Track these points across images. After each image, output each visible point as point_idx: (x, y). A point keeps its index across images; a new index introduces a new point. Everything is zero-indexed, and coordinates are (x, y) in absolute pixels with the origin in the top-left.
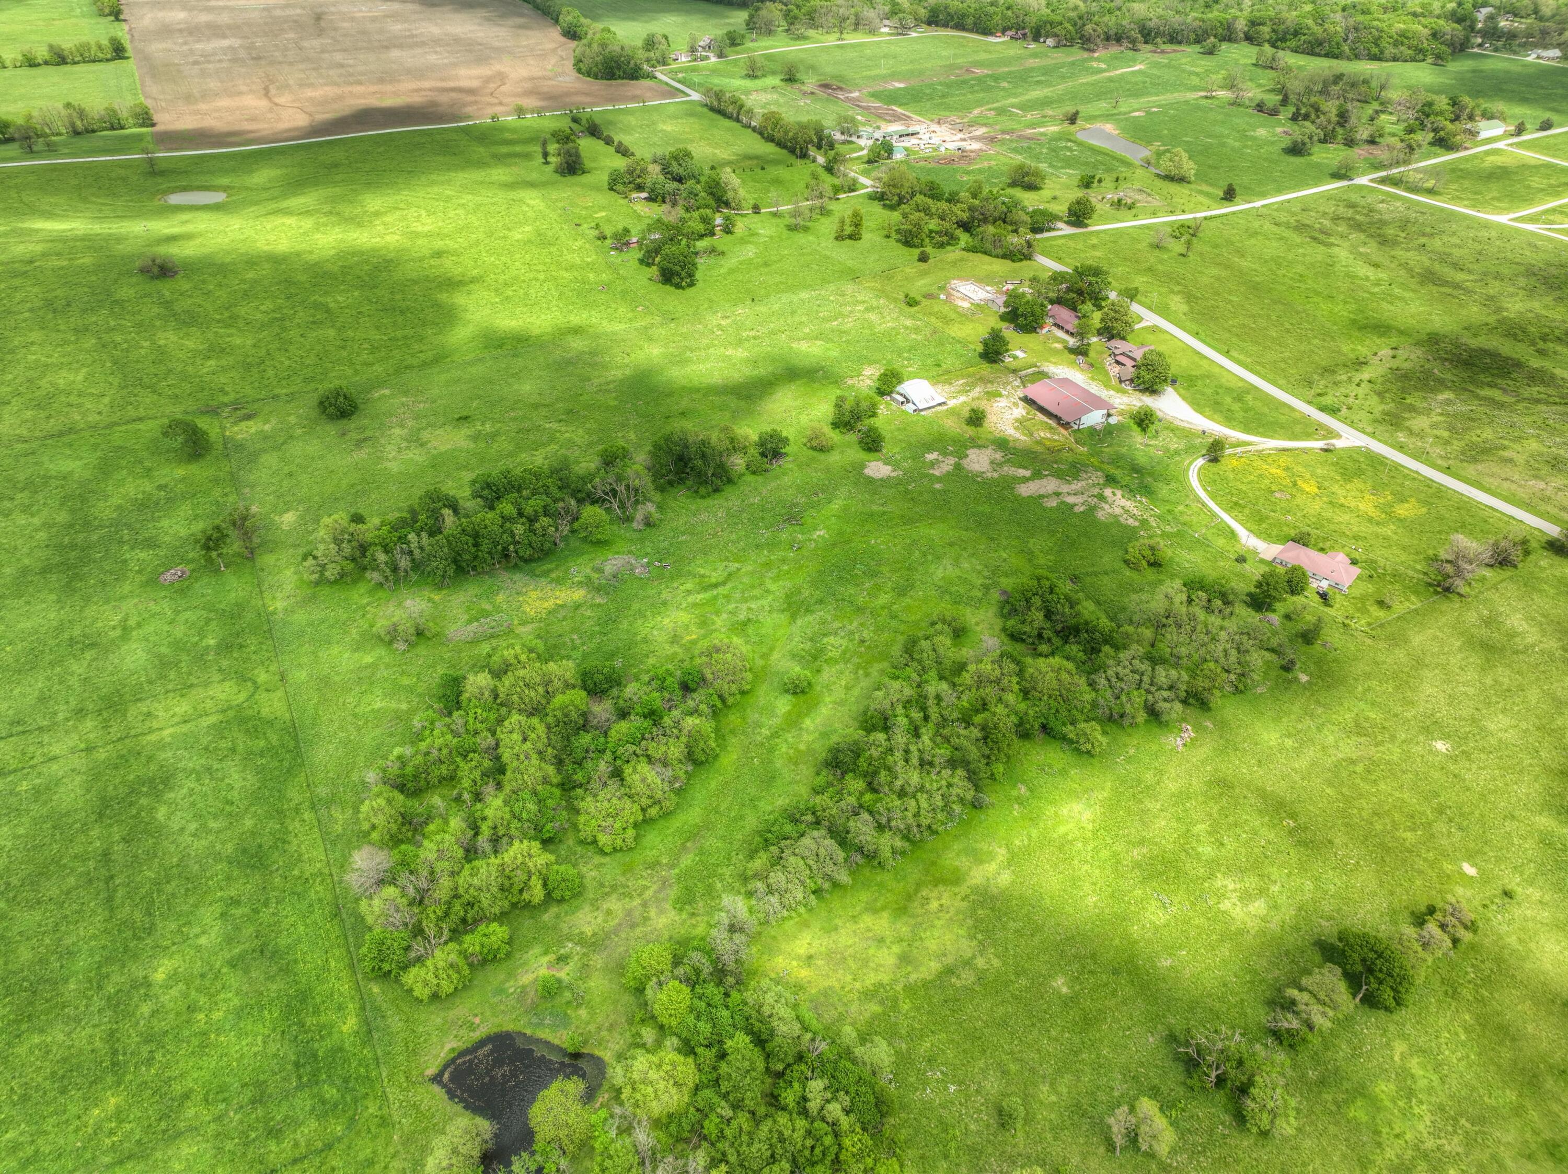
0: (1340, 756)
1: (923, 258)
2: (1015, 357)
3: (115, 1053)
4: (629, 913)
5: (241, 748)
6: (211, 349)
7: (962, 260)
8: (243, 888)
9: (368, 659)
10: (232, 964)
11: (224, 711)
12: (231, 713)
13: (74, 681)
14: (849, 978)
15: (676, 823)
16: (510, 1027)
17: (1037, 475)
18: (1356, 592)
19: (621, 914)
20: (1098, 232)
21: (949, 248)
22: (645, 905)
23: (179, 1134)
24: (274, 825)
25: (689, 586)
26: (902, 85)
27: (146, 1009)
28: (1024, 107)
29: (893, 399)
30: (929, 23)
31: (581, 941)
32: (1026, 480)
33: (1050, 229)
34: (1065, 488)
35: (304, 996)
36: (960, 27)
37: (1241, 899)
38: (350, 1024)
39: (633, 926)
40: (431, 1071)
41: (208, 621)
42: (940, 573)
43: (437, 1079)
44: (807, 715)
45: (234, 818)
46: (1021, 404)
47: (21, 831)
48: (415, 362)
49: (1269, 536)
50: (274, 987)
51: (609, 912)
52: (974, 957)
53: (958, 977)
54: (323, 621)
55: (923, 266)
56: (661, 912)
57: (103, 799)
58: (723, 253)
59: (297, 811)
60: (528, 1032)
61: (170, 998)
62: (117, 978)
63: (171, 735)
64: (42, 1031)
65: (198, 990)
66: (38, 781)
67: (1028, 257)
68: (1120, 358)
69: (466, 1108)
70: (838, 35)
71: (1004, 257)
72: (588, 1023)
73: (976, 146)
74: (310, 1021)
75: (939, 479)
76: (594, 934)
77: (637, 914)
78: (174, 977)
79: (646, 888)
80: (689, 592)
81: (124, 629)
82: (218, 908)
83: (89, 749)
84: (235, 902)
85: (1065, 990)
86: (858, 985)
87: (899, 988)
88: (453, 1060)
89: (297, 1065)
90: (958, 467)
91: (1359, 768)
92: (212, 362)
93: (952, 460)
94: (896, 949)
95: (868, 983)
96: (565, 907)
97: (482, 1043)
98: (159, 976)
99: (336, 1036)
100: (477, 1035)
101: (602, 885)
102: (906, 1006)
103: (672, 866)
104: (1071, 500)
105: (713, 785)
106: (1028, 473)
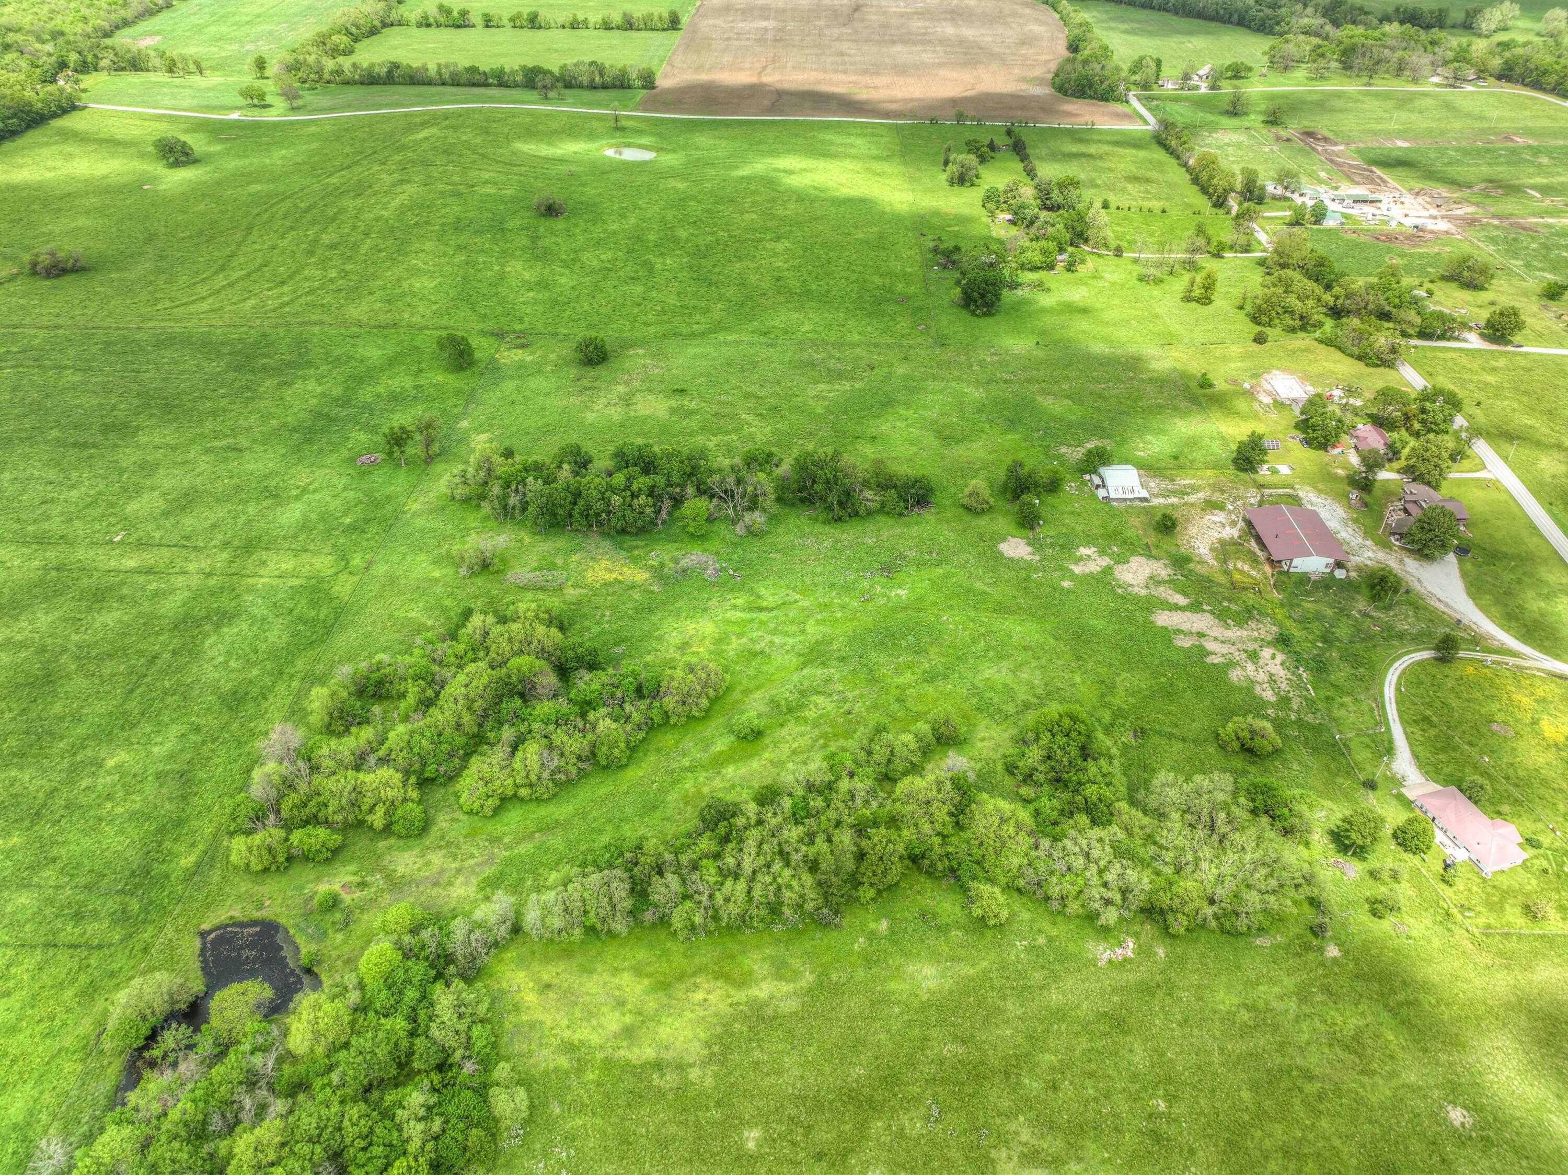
0: (1299, 1060)
1: (1260, 339)
2: (1275, 472)
3: (44, 805)
4: (442, 871)
5: (296, 612)
6: (538, 284)
7: (1307, 350)
8: (209, 722)
9: (437, 574)
10: (158, 776)
11: (310, 578)
12: (313, 582)
13: (242, 519)
14: (565, 1022)
15: (543, 811)
16: (282, 921)
17: (1195, 607)
18: (1504, 882)
19: (435, 869)
21: (1301, 334)
22: (458, 871)
23: (29, 885)
24: (268, 681)
25: (739, 602)
26: (1406, 145)
27: (85, 783)
28: (1545, 190)
30: (1499, 77)
31: (388, 876)
32: (1176, 608)
33: (1457, 339)
34: (1217, 632)
35: (179, 823)
36: (1537, 85)
37: (1023, 1156)
38: (188, 861)
39: (436, 884)
40: (205, 926)
41: (361, 502)
42: (987, 673)
43: (203, 935)
44: (735, 762)
45: (250, 664)
46: (1241, 524)
47: (125, 618)
48: (685, 330)
49: (1437, 771)
50: (168, 806)
51: (428, 863)
52: (691, 1066)
53: (661, 1077)
54: (431, 531)
55: (1256, 347)
56: (466, 883)
57: (186, 614)
58: (1049, 290)
59: (292, 676)
60: (292, 932)
61: (104, 781)
62: (89, 752)
63: (264, 585)
64: (21, 769)
65: (123, 786)
66: (163, 586)
67: (1388, 364)
68: (1411, 506)
69: (203, 969)
70: (1366, 79)
71: (1359, 358)
72: (335, 948)
73: (1443, 226)
74: (167, 844)
75: (1073, 577)
76: (403, 877)
77: (447, 875)
78: (118, 768)
79: (472, 856)
80: (735, 607)
81: (304, 490)
82: (184, 729)
83: (209, 575)
84: (197, 729)
85: (751, 1145)
86: (567, 1034)
87: (599, 1056)
88: (227, 926)
89: (133, 873)
90: (1107, 571)
91: (1311, 1088)
92: (531, 294)
93: (1105, 561)
94: (628, 1019)
95: (577, 1036)
96: (402, 842)
97: (254, 923)
98: (111, 763)
99: (173, 865)
100: (258, 915)
101: (442, 838)
102: (591, 1076)
103: (508, 847)
104: (1210, 646)
105: (602, 791)
106: (1181, 600)
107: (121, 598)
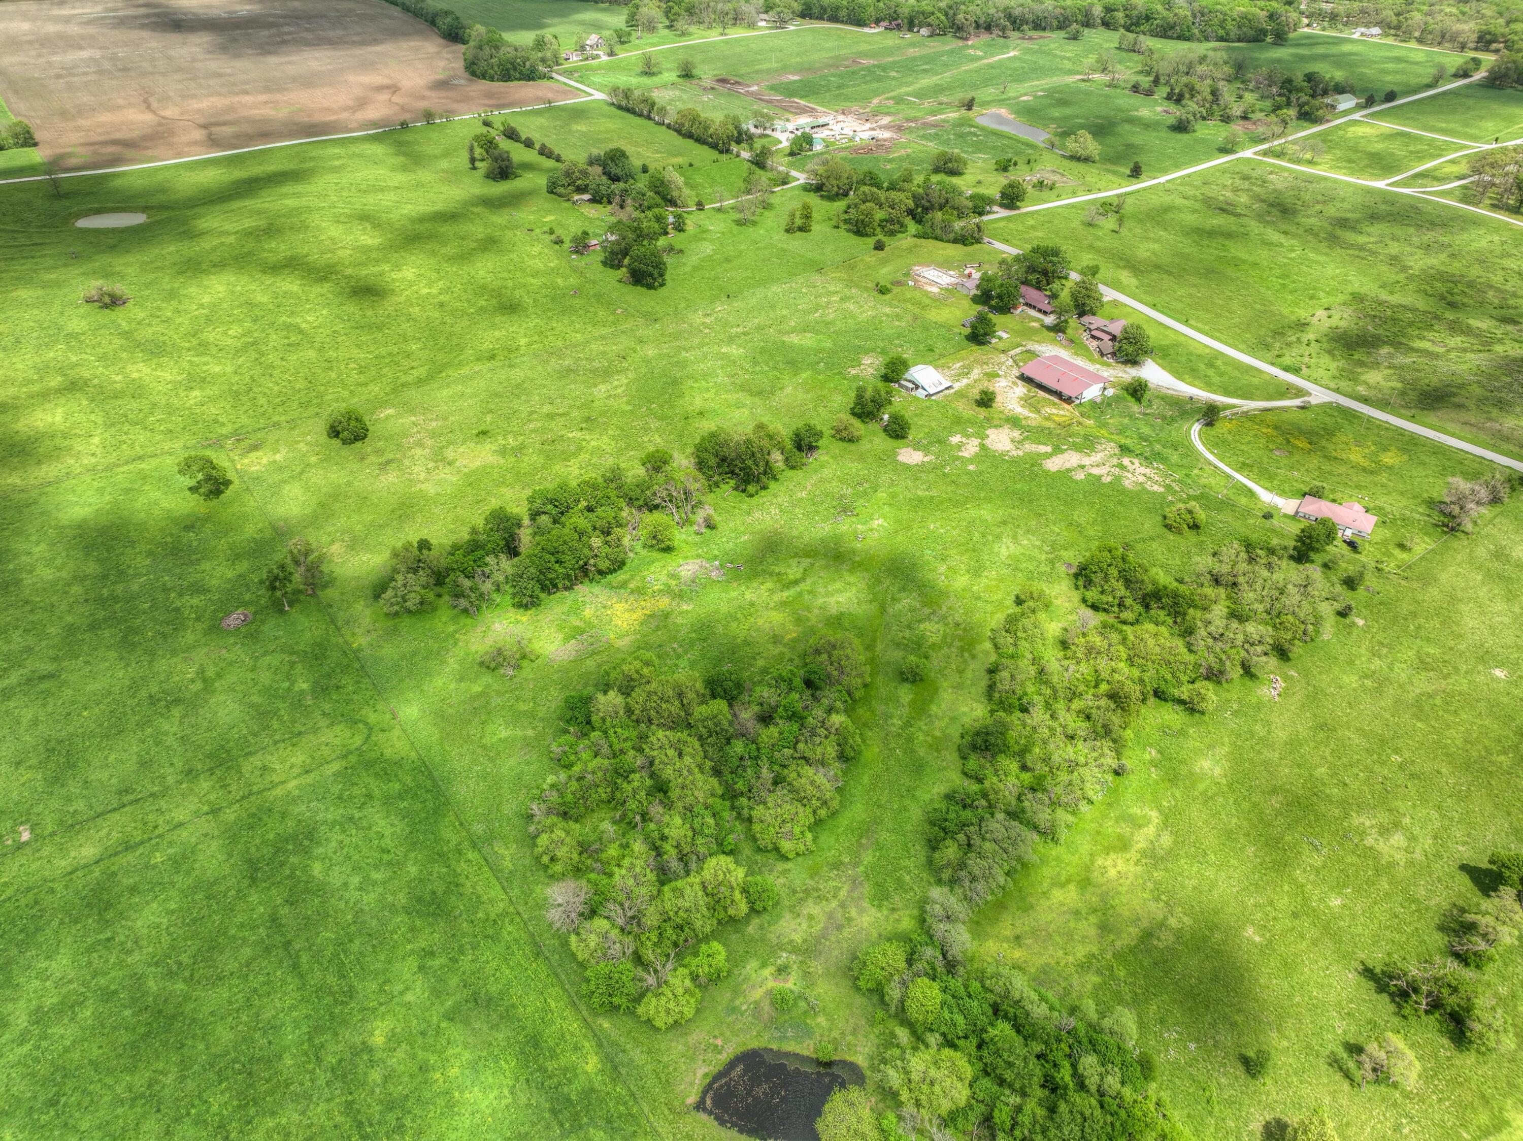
0: (1418, 691)
1: (879, 247)
2: (1000, 338)
3: (360, 1125)
4: (830, 916)
5: (377, 793)
6: (191, 378)
7: (916, 246)
8: (431, 937)
9: (477, 688)
10: (450, 1017)
11: (344, 757)
12: (353, 759)
13: (170, 741)
14: (1060, 953)
15: (844, 821)
16: (755, 1044)
17: (1057, 450)
18: (1377, 538)
19: (823, 918)
20: (1032, 213)
21: (900, 236)
22: (842, 905)
24: (439, 869)
25: (769, 585)
26: (796, 78)
27: (375, 1075)
28: (921, 95)
29: (902, 386)
30: (803, 15)
31: (795, 950)
32: (1048, 456)
33: (989, 213)
34: (1087, 461)
35: (535, 1041)
36: (834, 19)
37: (1381, 834)
38: (592, 1064)
39: (839, 928)
40: (692, 1099)
41: (292, 664)
42: (1004, 552)
43: (700, 1106)
44: (931, 701)
45: (395, 866)
46: (1020, 382)
47: (173, 905)
48: (410, 378)
49: (1284, 491)
50: (501, 1036)
51: (811, 917)
52: (1165, 918)
53: (1159, 939)
54: (414, 654)
55: (881, 254)
56: (862, 911)
57: (250, 862)
58: (681, 251)
59: (459, 851)
60: (774, 1046)
61: (398, 1060)
62: (332, 1047)
63: (297, 787)
64: (273, 1114)
65: (424, 1048)
66: (171, 851)
67: (978, 241)
68: (1095, 333)
69: (741, 1131)
70: (720, 30)
71: (955, 241)
72: (830, 1030)
73: (886, 135)
74: (551, 1065)
75: (971, 461)
76: (805, 941)
77: (839, 916)
78: (393, 1039)
79: (838, 889)
80: (772, 591)
81: (205, 681)
82: (413, 963)
83: (215, 811)
84: (430, 953)
85: (1257, 939)
86: (1071, 959)
87: (1109, 956)
88: (710, 1085)
89: (554, 1112)
90: (983, 447)
91: (1438, 701)
92: (196, 393)
93: (975, 441)
94: (1093, 919)
95: (1080, 955)
96: (766, 917)
97: (732, 1064)
98: (378, 1040)
99: (582, 1077)
100: (724, 1057)
101: (794, 892)
102: (1121, 973)
103: (856, 865)
104: (1096, 471)
105: (866, 779)
106: (1049, 449)
107: (133, 890)
